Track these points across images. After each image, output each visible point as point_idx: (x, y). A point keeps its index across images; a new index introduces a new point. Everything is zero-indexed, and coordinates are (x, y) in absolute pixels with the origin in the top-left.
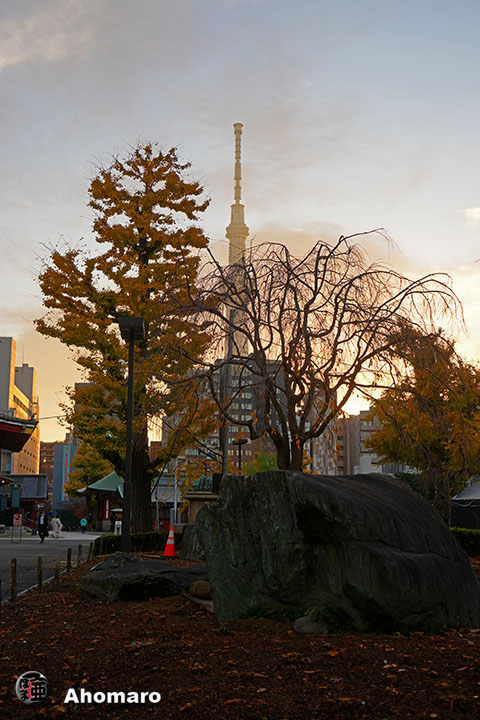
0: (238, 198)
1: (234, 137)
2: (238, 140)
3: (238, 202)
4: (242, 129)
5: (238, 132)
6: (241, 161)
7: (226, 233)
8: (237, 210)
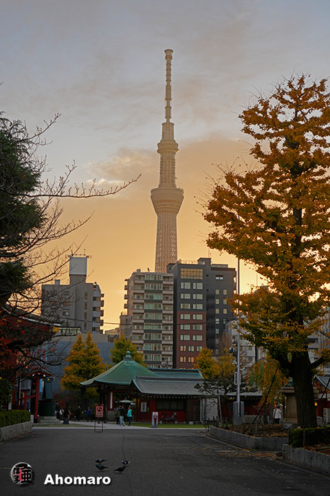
0: (168, 116)
1: (165, 62)
2: (169, 64)
3: (168, 120)
4: (173, 54)
5: (169, 58)
6: (171, 83)
7: (157, 148)
8: (168, 128)
